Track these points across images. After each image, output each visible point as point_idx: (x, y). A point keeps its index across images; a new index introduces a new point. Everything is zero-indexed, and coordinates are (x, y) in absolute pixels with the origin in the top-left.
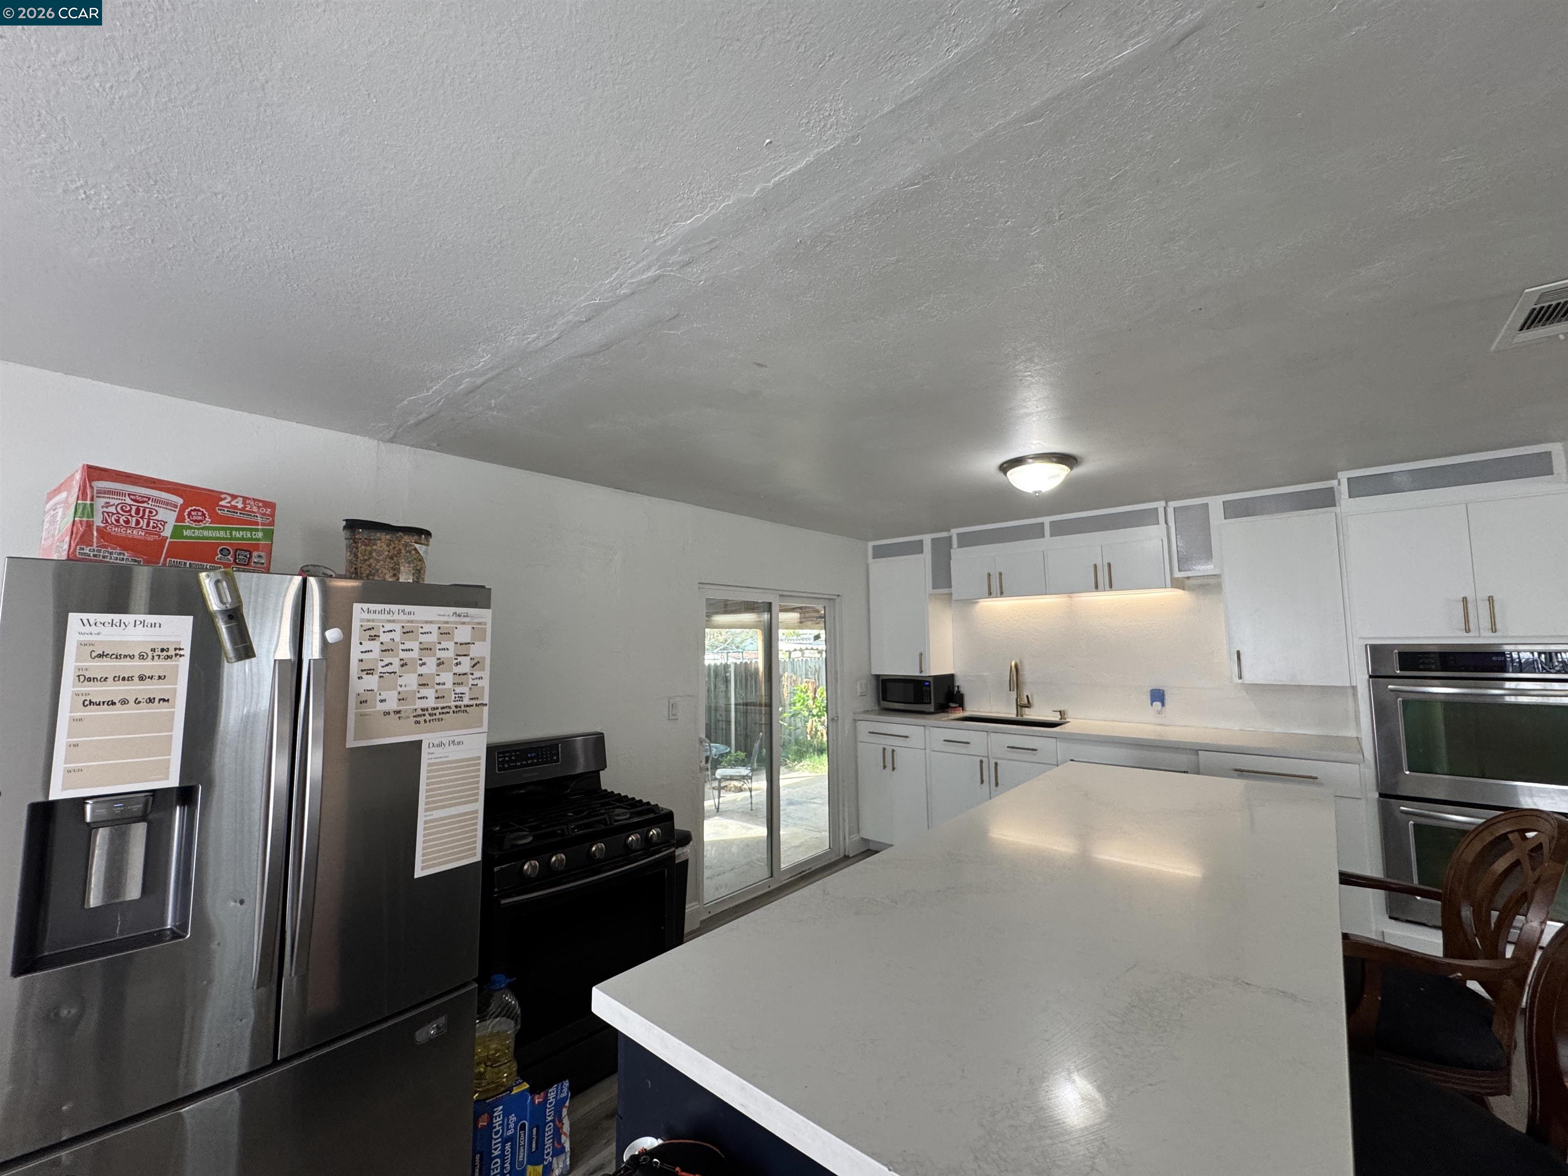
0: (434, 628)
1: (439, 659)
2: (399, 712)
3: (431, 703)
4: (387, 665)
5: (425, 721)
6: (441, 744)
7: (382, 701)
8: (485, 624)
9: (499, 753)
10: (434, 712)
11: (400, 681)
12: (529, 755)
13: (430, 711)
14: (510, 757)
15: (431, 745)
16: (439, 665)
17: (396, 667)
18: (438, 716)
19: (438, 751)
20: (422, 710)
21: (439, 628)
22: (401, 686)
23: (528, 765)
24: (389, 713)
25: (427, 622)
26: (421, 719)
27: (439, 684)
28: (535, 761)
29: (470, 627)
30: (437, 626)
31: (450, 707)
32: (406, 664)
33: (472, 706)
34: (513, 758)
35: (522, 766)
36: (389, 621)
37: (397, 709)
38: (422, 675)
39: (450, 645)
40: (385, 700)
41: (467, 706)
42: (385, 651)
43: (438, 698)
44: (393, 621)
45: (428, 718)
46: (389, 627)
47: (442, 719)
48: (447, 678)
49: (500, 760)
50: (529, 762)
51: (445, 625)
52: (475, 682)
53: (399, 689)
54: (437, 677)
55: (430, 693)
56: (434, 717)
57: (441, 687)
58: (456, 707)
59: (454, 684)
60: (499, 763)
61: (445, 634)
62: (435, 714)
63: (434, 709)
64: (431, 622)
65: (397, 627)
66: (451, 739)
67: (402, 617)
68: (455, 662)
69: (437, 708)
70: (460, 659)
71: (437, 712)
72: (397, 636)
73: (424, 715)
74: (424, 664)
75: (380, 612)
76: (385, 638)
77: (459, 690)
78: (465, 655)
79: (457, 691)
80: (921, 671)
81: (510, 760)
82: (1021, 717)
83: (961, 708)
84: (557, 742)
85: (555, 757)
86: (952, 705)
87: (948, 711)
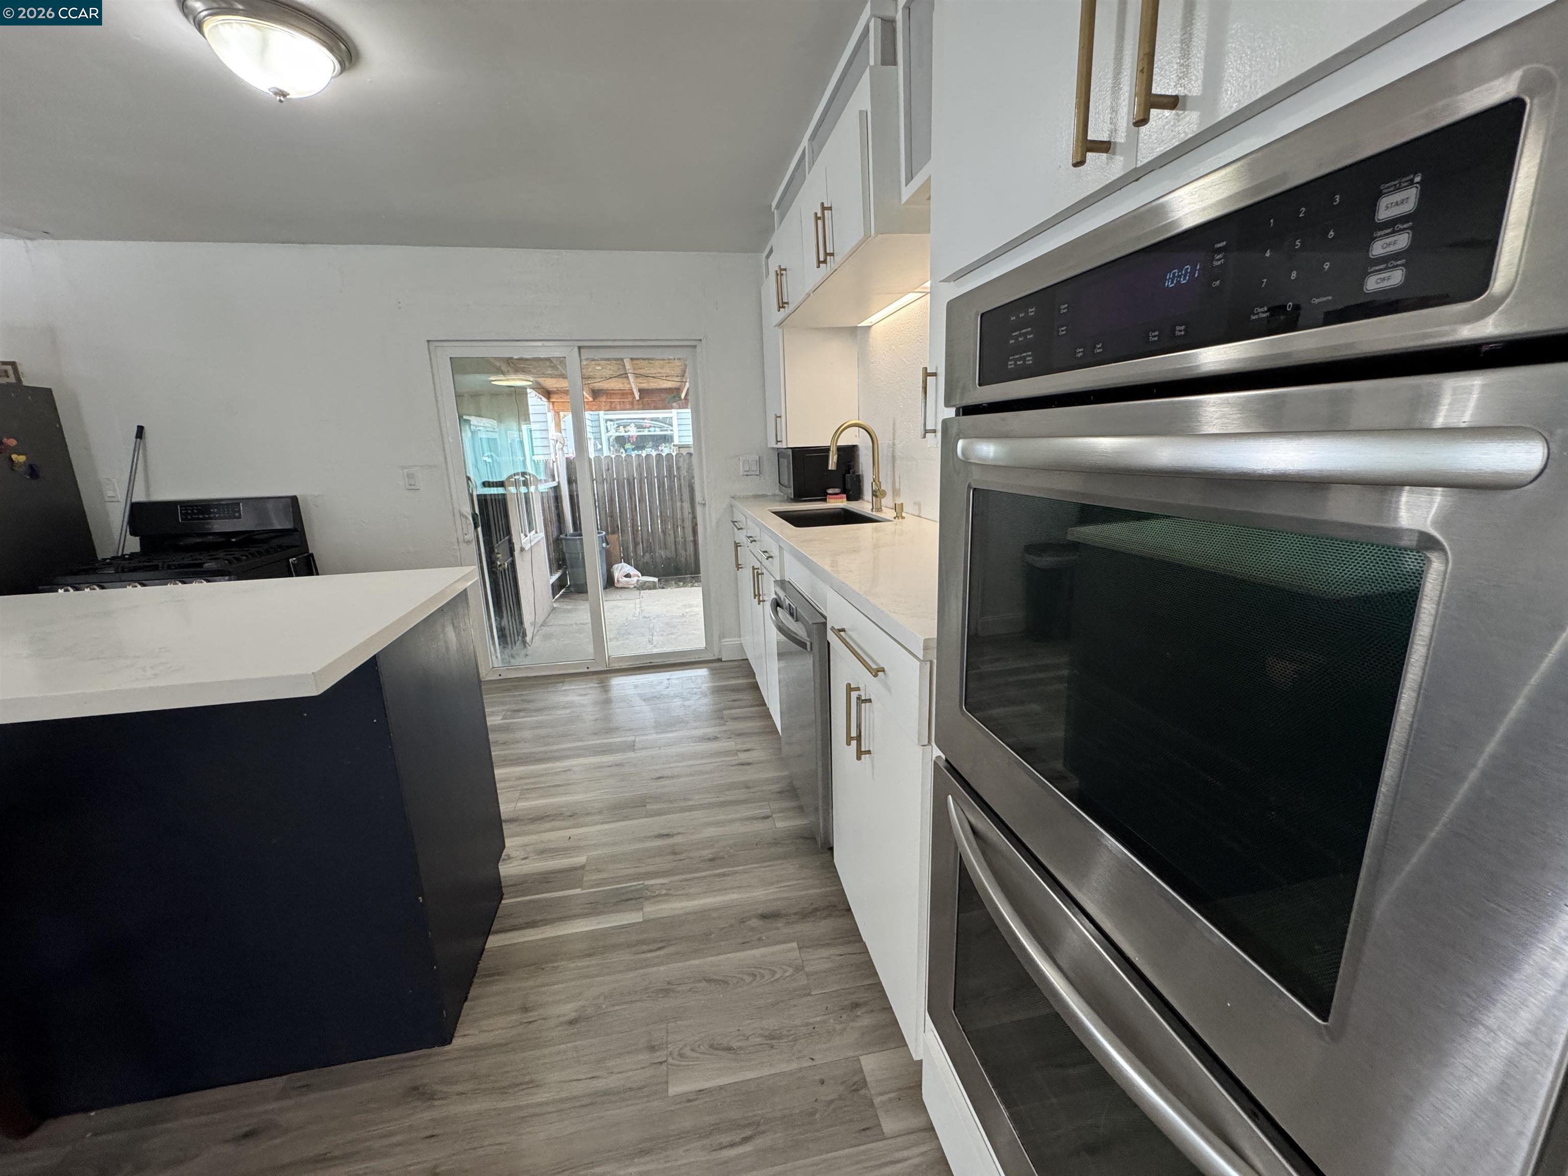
9: (181, 507)
12: (212, 511)
28: (219, 515)
49: (184, 512)
60: (182, 514)
80: (777, 442)
81: (193, 513)
82: (874, 513)
83: (845, 495)
84: (237, 502)
85: (237, 514)
86: (830, 491)
87: (825, 500)
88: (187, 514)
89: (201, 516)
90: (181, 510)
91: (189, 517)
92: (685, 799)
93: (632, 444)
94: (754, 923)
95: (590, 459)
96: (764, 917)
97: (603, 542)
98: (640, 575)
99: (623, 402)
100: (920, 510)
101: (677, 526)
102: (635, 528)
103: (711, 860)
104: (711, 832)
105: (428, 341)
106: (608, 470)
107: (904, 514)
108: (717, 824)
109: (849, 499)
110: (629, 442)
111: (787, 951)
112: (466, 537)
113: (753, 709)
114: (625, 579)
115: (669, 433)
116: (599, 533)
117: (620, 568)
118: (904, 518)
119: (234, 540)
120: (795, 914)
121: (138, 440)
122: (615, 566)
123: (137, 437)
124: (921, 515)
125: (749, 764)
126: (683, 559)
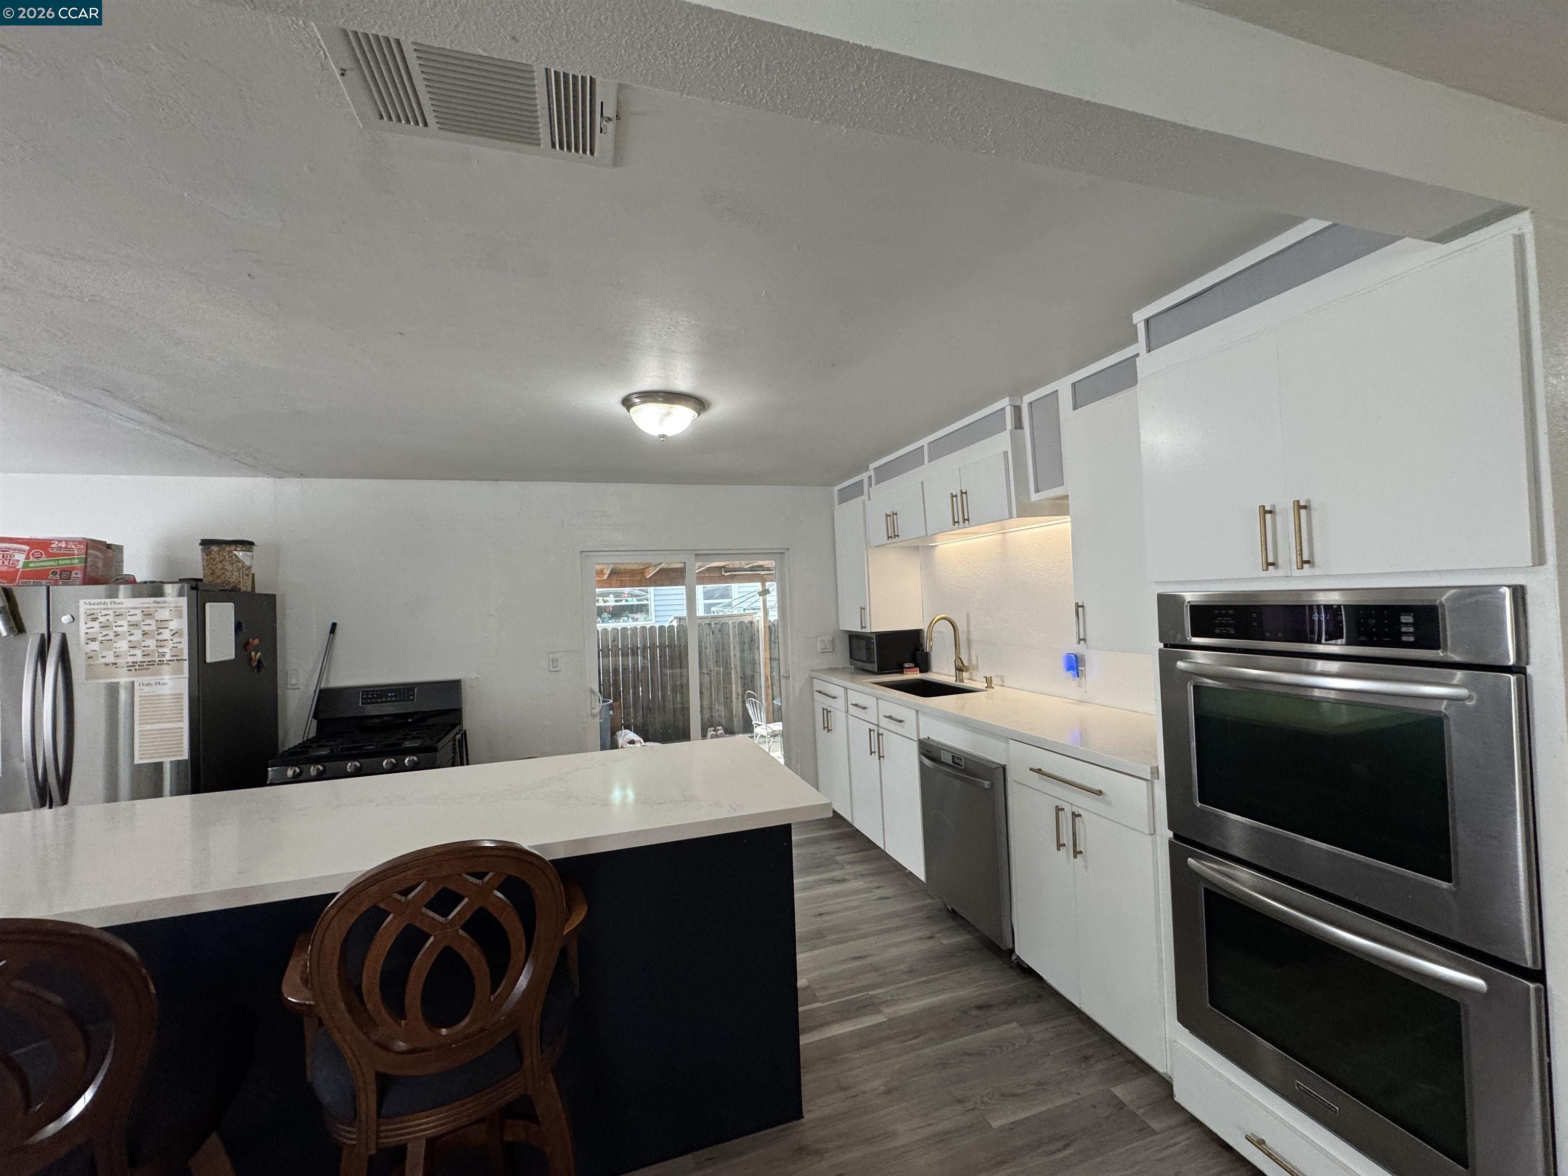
0: (138, 612)
1: (143, 631)
2: (115, 664)
3: (139, 658)
4: (105, 636)
5: (136, 670)
6: (149, 684)
7: (103, 657)
8: (182, 607)
9: (363, 692)
10: (142, 664)
11: (115, 645)
12: (389, 695)
13: (139, 664)
14: (372, 695)
15: (141, 685)
16: (143, 635)
17: (111, 636)
18: (145, 667)
19: (146, 688)
20: (133, 663)
21: (143, 611)
22: (116, 648)
23: (388, 702)
24: (108, 665)
25: (132, 608)
26: (133, 668)
27: (145, 647)
28: (394, 699)
29: (169, 609)
30: (141, 610)
31: (154, 661)
32: (119, 635)
33: (173, 660)
34: (375, 696)
35: (382, 702)
36: (105, 609)
37: (114, 662)
38: (131, 641)
39: (152, 622)
40: (105, 657)
41: (169, 661)
42: (103, 627)
43: (145, 655)
44: (107, 609)
45: (137, 667)
46: (104, 612)
47: (149, 669)
48: (151, 643)
49: (364, 696)
50: (389, 699)
51: (147, 609)
52: (175, 645)
53: (115, 650)
54: (142, 642)
55: (138, 652)
56: (142, 667)
57: (147, 648)
58: (160, 661)
59: (157, 646)
60: (362, 698)
61: (148, 615)
62: (143, 666)
63: (142, 662)
64: (136, 608)
65: (111, 612)
66: (159, 681)
67: (113, 606)
68: (157, 632)
69: (144, 662)
70: (161, 630)
71: (145, 664)
72: (111, 618)
73: (135, 666)
74: (132, 634)
75: (98, 604)
76: (102, 619)
77: (161, 650)
78: (166, 628)
79: (160, 651)
80: (862, 627)
81: (373, 697)
82: (958, 683)
83: (918, 669)
84: (413, 686)
85: (411, 697)
86: (906, 665)
87: (902, 672)
88: (367, 698)
89: (379, 700)
90: (362, 695)
91: (369, 701)
92: (854, 930)
93: (609, 613)
94: (975, 1012)
95: (598, 631)
96: (979, 1008)
97: (610, 710)
98: (642, 741)
99: (633, 580)
100: (1003, 681)
101: (676, 692)
102: (636, 695)
103: (910, 972)
104: (894, 952)
105: (581, 552)
106: (614, 641)
107: (993, 685)
108: (896, 945)
109: (921, 672)
110: (606, 612)
111: (1012, 1029)
112: (593, 711)
113: (853, 855)
114: (629, 745)
115: (645, 602)
116: (604, 702)
117: (623, 735)
118: (993, 688)
119: (410, 720)
120: (1002, 1003)
121: (332, 634)
122: (619, 733)
123: (331, 633)
124: (1004, 685)
125: (888, 898)
126: (681, 724)
